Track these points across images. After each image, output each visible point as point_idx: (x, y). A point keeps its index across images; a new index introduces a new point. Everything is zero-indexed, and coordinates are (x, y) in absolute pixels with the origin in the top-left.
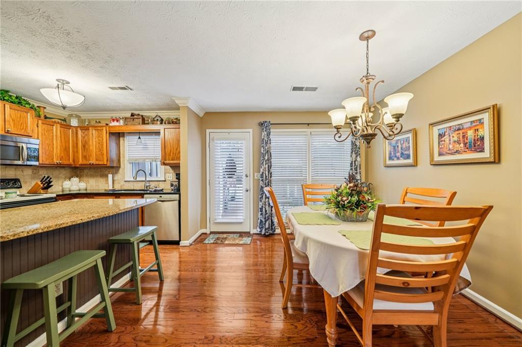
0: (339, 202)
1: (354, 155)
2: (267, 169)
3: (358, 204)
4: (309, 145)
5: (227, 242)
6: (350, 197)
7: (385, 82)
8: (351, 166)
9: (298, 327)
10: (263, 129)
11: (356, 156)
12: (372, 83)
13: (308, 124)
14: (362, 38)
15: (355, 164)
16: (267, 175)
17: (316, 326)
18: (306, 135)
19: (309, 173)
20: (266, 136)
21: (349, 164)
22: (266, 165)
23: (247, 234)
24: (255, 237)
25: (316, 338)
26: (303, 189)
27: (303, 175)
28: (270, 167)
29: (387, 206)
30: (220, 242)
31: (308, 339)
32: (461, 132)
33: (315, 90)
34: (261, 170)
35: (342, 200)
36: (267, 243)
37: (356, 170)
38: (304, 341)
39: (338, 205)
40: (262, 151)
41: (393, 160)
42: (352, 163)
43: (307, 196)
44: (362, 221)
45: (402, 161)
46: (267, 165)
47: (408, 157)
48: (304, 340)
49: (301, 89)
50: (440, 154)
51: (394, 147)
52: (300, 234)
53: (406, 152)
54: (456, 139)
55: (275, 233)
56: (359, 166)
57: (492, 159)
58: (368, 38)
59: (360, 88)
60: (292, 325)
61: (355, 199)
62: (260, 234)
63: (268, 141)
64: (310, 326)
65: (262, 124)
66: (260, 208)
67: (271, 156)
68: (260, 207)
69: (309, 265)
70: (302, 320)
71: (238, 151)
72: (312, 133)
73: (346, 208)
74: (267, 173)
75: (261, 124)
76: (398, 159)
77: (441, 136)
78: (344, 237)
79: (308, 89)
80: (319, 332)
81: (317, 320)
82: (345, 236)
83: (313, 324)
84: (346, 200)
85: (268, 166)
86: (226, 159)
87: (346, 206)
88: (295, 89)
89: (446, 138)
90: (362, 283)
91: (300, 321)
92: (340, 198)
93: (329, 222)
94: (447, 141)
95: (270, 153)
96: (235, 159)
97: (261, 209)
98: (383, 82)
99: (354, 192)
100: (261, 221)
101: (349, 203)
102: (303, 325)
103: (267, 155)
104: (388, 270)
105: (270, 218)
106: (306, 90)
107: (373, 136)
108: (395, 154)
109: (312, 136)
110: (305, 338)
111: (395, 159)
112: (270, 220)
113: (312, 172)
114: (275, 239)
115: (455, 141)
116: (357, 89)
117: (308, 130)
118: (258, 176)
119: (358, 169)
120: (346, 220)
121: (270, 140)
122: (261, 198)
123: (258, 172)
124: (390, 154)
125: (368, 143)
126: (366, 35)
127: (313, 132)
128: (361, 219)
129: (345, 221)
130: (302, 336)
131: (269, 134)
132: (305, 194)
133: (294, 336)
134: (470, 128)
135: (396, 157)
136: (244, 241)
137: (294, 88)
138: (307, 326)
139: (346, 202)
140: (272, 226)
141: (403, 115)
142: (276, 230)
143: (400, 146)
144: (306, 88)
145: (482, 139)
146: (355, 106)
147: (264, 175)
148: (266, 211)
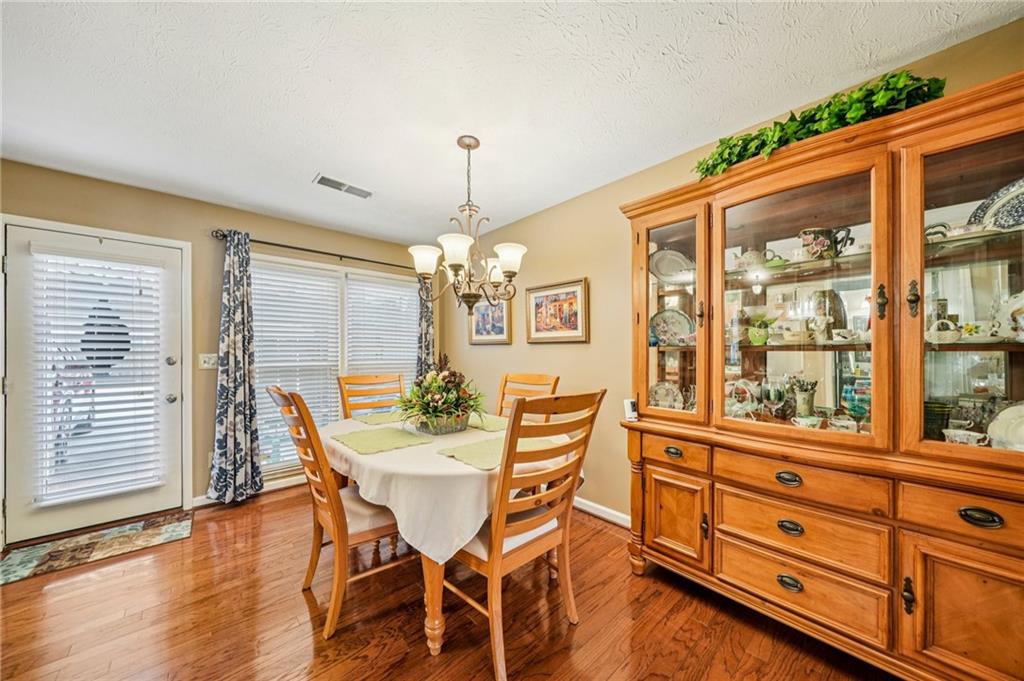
0: (428, 404)
1: (424, 324)
2: (240, 345)
3: (457, 404)
4: (342, 299)
5: (97, 555)
6: (445, 394)
7: (491, 219)
8: (420, 342)
9: (369, 654)
10: (229, 249)
11: (428, 326)
12: (476, 217)
13: (341, 257)
14: (460, 142)
15: (426, 338)
16: (240, 358)
17: (401, 634)
18: (337, 278)
19: (343, 353)
20: (236, 266)
21: (416, 339)
22: (235, 334)
23: (176, 514)
24: (200, 516)
25: (407, 654)
26: (340, 387)
27: (330, 359)
28: (247, 341)
29: (528, 399)
30: (67, 564)
31: (393, 666)
32: (557, 304)
33: (365, 197)
34: (223, 347)
35: (433, 400)
36: (239, 522)
37: (428, 349)
38: (387, 674)
39: (426, 409)
40: (225, 301)
41: (482, 334)
42: (420, 338)
43: (350, 399)
44: (461, 430)
45: (494, 337)
46: (239, 337)
47: (501, 331)
48: (388, 670)
49: (337, 185)
50: (537, 330)
51: (483, 315)
52: (372, 472)
53: (498, 325)
54: (552, 311)
55: (263, 490)
56: (431, 342)
57: (584, 339)
58: (469, 147)
59: (457, 220)
60: (357, 658)
61: (453, 396)
62: (219, 505)
63: (242, 278)
64: (389, 641)
65: (225, 236)
66: (219, 441)
67: (250, 314)
68: (218, 436)
69: (396, 524)
70: (373, 638)
71: (141, 294)
72: (349, 276)
73: (441, 412)
74: (239, 354)
75: (223, 237)
76: (488, 333)
77: (538, 306)
78: (452, 459)
79: (351, 190)
80: (409, 641)
81: (400, 623)
82: (453, 457)
83: (396, 634)
84: (440, 399)
85: (244, 337)
86: (86, 314)
87: (440, 409)
88: (324, 181)
89: (543, 309)
90: (488, 523)
91: (369, 643)
92: (430, 396)
93: (412, 441)
94: (544, 312)
95: (249, 308)
96: (123, 317)
97: (223, 443)
98: (488, 219)
99: (450, 385)
100: (223, 471)
101: (443, 403)
102: (376, 646)
103: (240, 311)
104: (518, 491)
105: (249, 458)
106: (346, 191)
107: (477, 297)
108: (484, 325)
109: (349, 282)
110: (387, 667)
111: (485, 333)
112: (249, 465)
113: (349, 352)
114: (262, 506)
115: (551, 315)
116: (452, 220)
117: (342, 269)
118: (208, 361)
119: (431, 347)
120: (439, 432)
121: (249, 278)
122: (221, 414)
123: (210, 352)
124: (478, 325)
125: (470, 308)
126: (467, 141)
127: (352, 274)
128: (459, 427)
129: (436, 434)
130: (380, 668)
131: (245, 263)
132: (345, 395)
133: (366, 675)
134: (565, 300)
135: (485, 329)
136: (166, 536)
137: (323, 178)
138: (385, 645)
139: (440, 403)
140: (253, 478)
141: (516, 273)
142: (265, 484)
143: (490, 315)
144: (350, 187)
145: (576, 314)
146: (457, 247)
147: (232, 358)
148: (236, 444)
